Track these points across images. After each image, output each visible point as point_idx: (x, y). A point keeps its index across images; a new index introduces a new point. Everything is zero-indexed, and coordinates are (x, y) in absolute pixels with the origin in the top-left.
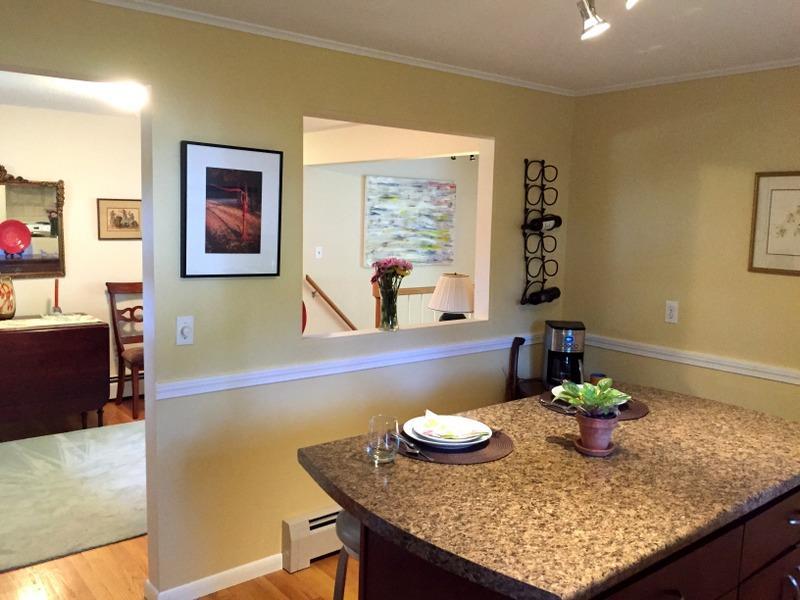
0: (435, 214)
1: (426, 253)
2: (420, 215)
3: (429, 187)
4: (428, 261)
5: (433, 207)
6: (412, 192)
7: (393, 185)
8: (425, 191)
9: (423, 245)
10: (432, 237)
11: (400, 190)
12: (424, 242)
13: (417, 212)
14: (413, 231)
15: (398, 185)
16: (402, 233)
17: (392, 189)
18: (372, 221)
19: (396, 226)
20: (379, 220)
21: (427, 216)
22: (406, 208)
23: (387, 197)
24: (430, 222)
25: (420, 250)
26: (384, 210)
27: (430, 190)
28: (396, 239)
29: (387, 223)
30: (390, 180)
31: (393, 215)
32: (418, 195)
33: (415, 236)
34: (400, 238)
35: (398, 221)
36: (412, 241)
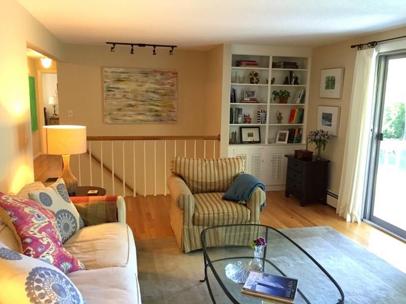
0: (159, 91)
1: (153, 116)
2: (147, 91)
3: (155, 74)
4: (155, 121)
5: (158, 87)
6: (139, 77)
7: (124, 73)
8: (151, 77)
9: (151, 110)
10: (157, 106)
11: (130, 76)
12: (151, 108)
13: (144, 89)
14: (142, 101)
15: (128, 73)
16: (133, 103)
17: (123, 75)
18: (108, 95)
19: (127, 98)
20: (114, 95)
21: (154, 92)
22: (134, 87)
23: (119, 80)
24: (156, 96)
25: (148, 114)
26: (118, 88)
27: (155, 76)
28: (128, 106)
29: (120, 96)
30: (122, 70)
31: (125, 92)
32: (145, 79)
33: (144, 105)
34: (131, 106)
35: (130, 95)
36: (141, 108)
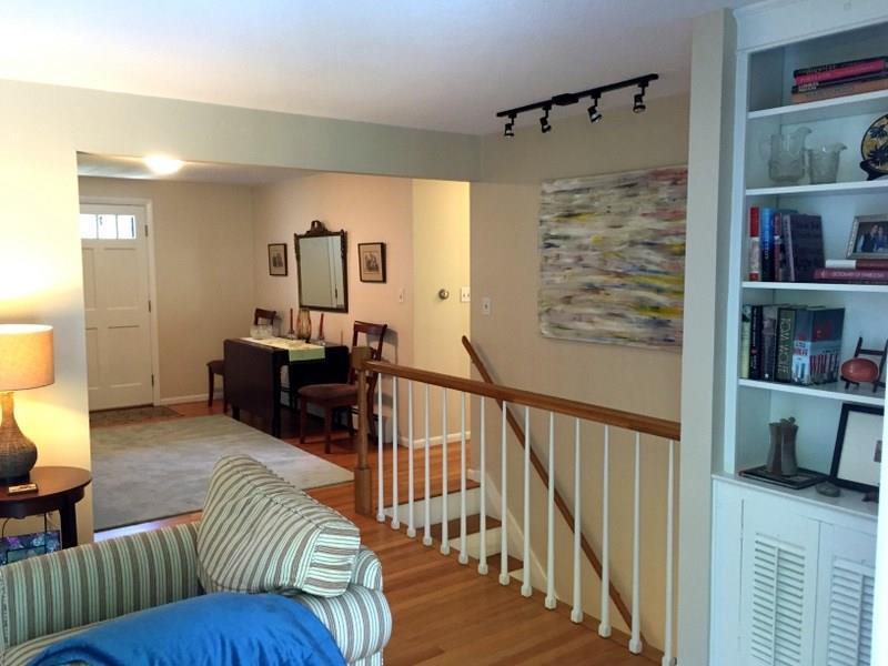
0: (666, 241)
1: (647, 323)
2: (633, 243)
3: (654, 184)
4: (651, 341)
5: (662, 225)
6: (614, 199)
7: (579, 191)
8: (644, 194)
9: (641, 305)
10: (659, 291)
11: (592, 199)
12: (641, 299)
13: (626, 237)
14: (619, 275)
15: (588, 189)
16: (598, 279)
17: (579, 199)
18: (546, 258)
19: (585, 266)
20: (558, 256)
21: (650, 245)
22: (602, 232)
23: (570, 215)
24: (656, 257)
25: (633, 315)
26: (566, 238)
27: (656, 190)
28: (586, 290)
29: (569, 261)
30: (575, 183)
31: (580, 247)
32: (629, 203)
33: (623, 285)
34: (593, 289)
35: (591, 257)
36: (616, 295)
